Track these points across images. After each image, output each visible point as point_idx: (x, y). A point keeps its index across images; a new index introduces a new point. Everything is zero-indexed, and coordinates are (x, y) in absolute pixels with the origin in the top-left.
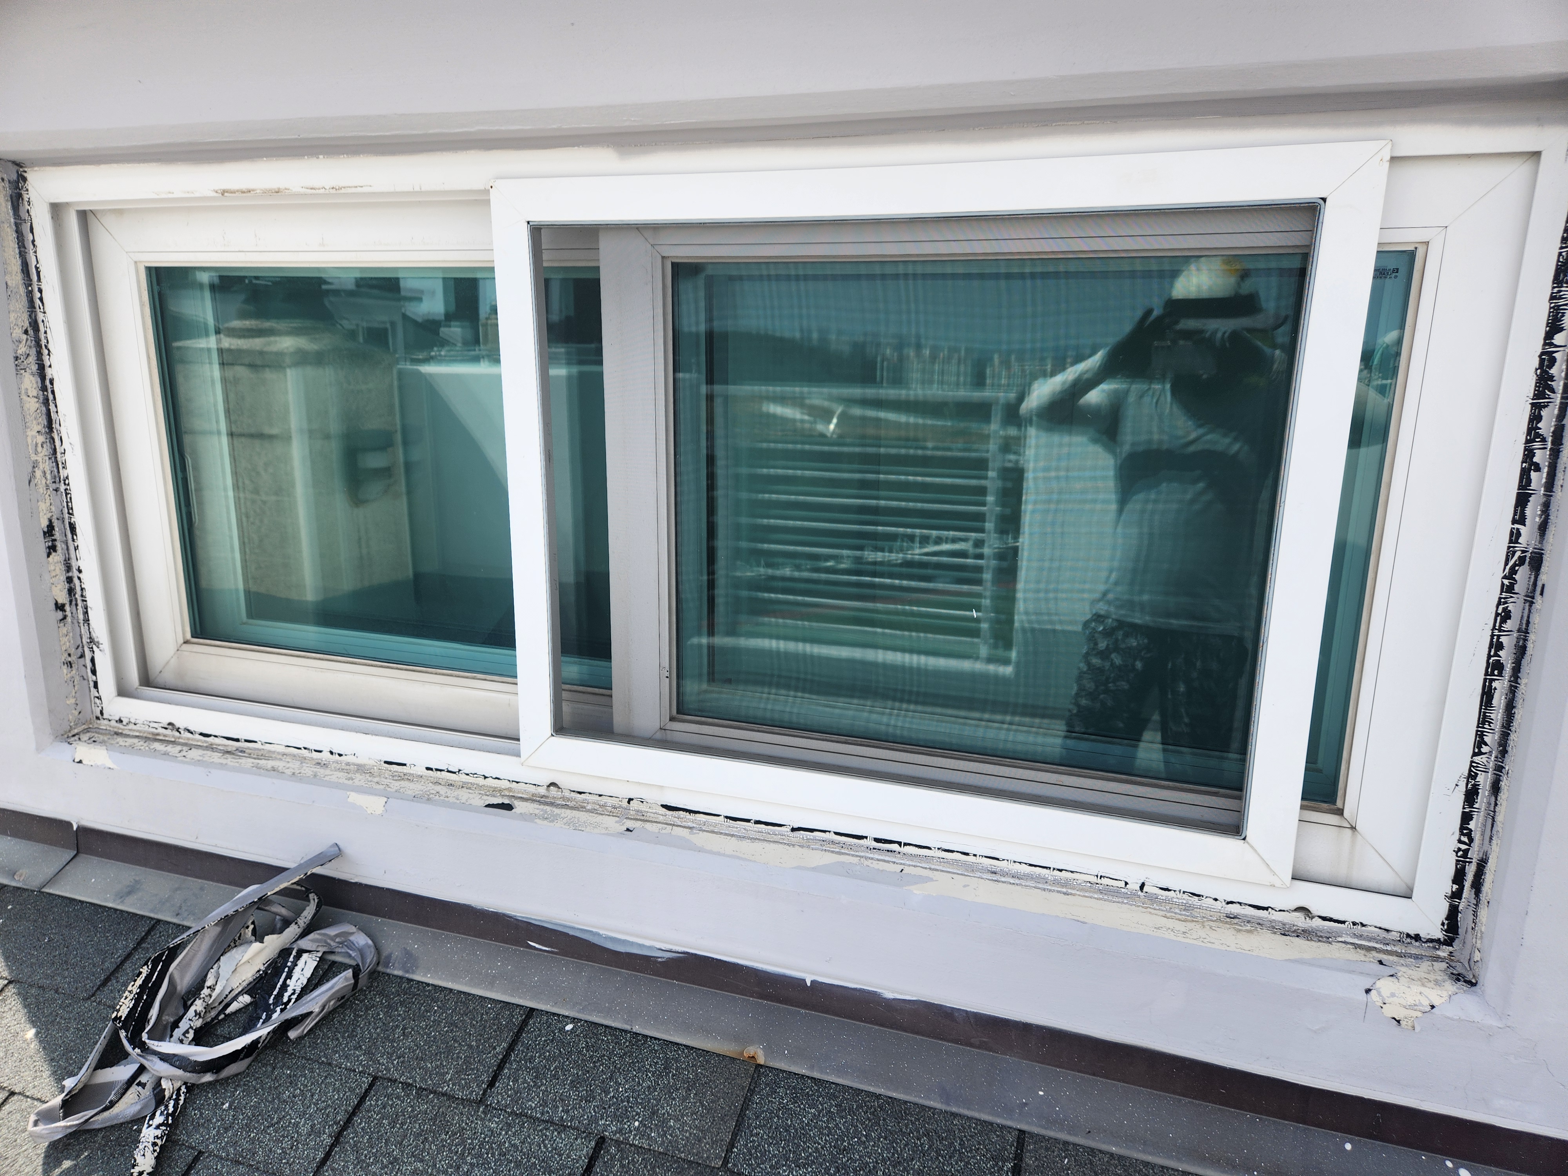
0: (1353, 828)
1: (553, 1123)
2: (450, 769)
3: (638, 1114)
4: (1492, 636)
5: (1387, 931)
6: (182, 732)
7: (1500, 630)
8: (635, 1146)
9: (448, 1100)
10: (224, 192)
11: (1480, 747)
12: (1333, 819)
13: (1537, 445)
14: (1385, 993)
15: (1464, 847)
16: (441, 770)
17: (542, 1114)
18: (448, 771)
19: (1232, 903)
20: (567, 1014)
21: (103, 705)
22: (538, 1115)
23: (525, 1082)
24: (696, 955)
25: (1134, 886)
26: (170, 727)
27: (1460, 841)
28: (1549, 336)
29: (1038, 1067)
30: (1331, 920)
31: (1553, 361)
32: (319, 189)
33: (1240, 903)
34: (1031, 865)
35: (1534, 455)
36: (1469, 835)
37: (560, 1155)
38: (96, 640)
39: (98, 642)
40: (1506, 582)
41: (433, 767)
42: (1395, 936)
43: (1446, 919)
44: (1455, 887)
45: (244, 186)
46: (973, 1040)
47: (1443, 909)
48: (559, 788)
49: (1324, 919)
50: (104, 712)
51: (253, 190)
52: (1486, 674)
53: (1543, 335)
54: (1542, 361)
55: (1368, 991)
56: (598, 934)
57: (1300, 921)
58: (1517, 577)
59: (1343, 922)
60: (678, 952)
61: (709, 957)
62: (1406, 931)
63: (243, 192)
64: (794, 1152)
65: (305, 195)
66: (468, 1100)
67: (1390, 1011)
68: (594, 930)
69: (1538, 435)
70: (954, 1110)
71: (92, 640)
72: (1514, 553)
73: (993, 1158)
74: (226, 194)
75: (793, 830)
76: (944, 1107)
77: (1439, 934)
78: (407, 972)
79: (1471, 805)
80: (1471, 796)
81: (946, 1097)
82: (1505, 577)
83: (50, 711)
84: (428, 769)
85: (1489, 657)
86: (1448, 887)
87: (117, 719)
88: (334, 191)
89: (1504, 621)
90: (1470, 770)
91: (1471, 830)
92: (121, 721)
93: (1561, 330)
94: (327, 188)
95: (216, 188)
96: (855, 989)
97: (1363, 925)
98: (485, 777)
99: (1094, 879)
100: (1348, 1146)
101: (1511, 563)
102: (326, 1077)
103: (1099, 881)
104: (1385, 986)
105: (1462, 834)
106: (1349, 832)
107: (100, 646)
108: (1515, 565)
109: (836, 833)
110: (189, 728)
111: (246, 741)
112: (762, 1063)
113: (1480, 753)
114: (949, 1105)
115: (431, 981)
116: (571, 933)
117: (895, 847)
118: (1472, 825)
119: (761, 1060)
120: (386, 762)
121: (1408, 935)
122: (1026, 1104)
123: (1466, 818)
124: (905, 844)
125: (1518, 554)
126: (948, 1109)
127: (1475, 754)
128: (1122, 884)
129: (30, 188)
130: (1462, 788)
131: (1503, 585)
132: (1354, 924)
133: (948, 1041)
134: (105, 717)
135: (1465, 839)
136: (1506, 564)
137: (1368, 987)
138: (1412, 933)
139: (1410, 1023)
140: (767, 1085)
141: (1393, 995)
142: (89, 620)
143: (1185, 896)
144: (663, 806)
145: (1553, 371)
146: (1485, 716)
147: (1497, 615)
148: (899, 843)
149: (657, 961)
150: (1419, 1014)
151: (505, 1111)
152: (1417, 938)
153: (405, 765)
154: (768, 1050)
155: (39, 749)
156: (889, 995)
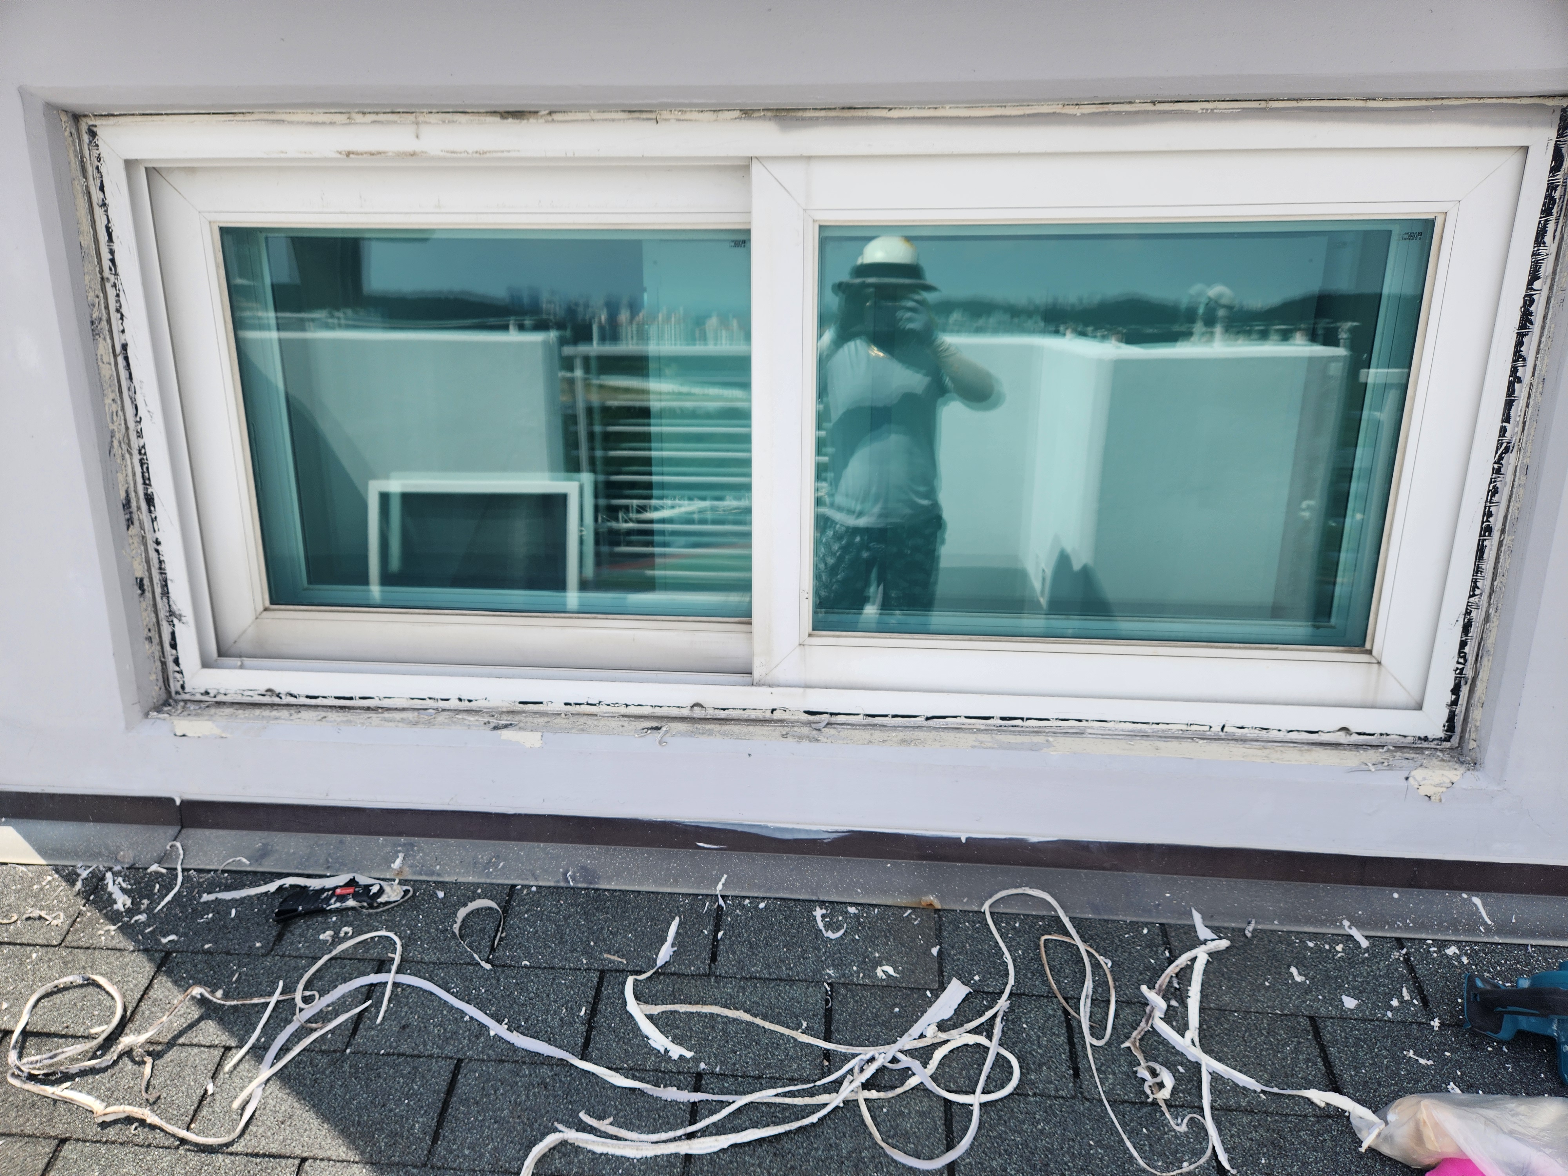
0: (1379, 663)
1: (781, 980)
2: (590, 702)
3: (852, 961)
4: (1485, 507)
5: (1405, 737)
6: (283, 697)
7: (1491, 502)
8: (860, 985)
9: (679, 977)
10: (348, 154)
11: (1474, 591)
12: (1364, 658)
13: (1520, 363)
14: (1419, 778)
15: (1460, 666)
16: (580, 704)
17: (770, 974)
18: (588, 704)
19: (1291, 731)
20: (756, 895)
21: (185, 679)
22: (767, 976)
23: (742, 953)
24: (860, 832)
25: (1217, 728)
26: (269, 693)
27: (1458, 663)
28: (1530, 283)
29: (1159, 877)
30: (1364, 734)
31: (1532, 302)
32: (461, 153)
33: (1298, 731)
34: (1134, 723)
35: (1517, 371)
36: (1464, 658)
37: (798, 1002)
38: (177, 613)
39: (180, 615)
40: (1496, 466)
41: (572, 702)
42: (1410, 739)
43: (1447, 722)
44: (1454, 697)
45: (373, 148)
46: (1105, 865)
47: (1445, 713)
48: (702, 707)
49: (1359, 734)
50: (186, 686)
51: (384, 153)
52: (1480, 536)
53: (1526, 282)
54: (1525, 302)
55: (1407, 779)
56: (767, 827)
57: (1342, 738)
58: (1503, 462)
59: (1373, 735)
60: (843, 832)
61: (872, 832)
62: (1418, 735)
63: (372, 154)
64: (994, 968)
65: (445, 159)
66: (699, 975)
67: (1423, 791)
68: (762, 824)
69: (1521, 356)
70: (1106, 917)
71: (172, 613)
72: (1502, 444)
73: (1147, 946)
74: (351, 156)
75: (928, 719)
76: (1097, 917)
77: (1441, 734)
78: (591, 883)
79: (1467, 635)
80: (1466, 628)
81: (1095, 909)
82: (1495, 463)
83: (139, 688)
84: (566, 704)
85: (1483, 522)
86: (1449, 697)
87: (203, 691)
88: (478, 155)
89: (1493, 495)
90: (1467, 609)
91: (1465, 653)
92: (207, 693)
93: (1539, 278)
94: (470, 152)
95: (340, 150)
96: (1005, 839)
97: (1387, 735)
98: (627, 706)
99: (1184, 727)
100: (1396, 895)
101: (1499, 452)
102: (554, 979)
103: (1189, 728)
104: (1418, 774)
105: (1460, 657)
106: (1376, 666)
107: (183, 618)
108: (1502, 453)
109: (966, 717)
110: (292, 692)
111: (361, 698)
112: (940, 907)
113: (1474, 595)
114: (1100, 914)
115: (618, 888)
116: (740, 829)
117: (1018, 722)
118: (1467, 650)
119: (938, 906)
120: (521, 703)
121: (1420, 738)
122: (1159, 905)
123: (1463, 644)
124: (1028, 719)
125: (1504, 445)
126: (1101, 917)
127: (1470, 596)
128: (1207, 728)
129: (100, 144)
130: (1461, 623)
131: (1494, 468)
132: (1381, 735)
133: (1085, 868)
134: (186, 690)
135: (1461, 660)
136: (1496, 453)
137: (1406, 776)
138: (1422, 736)
139: (1438, 798)
140: (950, 923)
141: (1424, 779)
142: (168, 593)
143: (1256, 731)
144: (806, 712)
145: (1532, 309)
146: (1478, 567)
147: (1489, 491)
148: (1022, 719)
149: (823, 843)
150: (1444, 790)
151: (735, 978)
152: (1426, 739)
153: (541, 703)
154: (941, 898)
155: (129, 727)
156: (1034, 839)
